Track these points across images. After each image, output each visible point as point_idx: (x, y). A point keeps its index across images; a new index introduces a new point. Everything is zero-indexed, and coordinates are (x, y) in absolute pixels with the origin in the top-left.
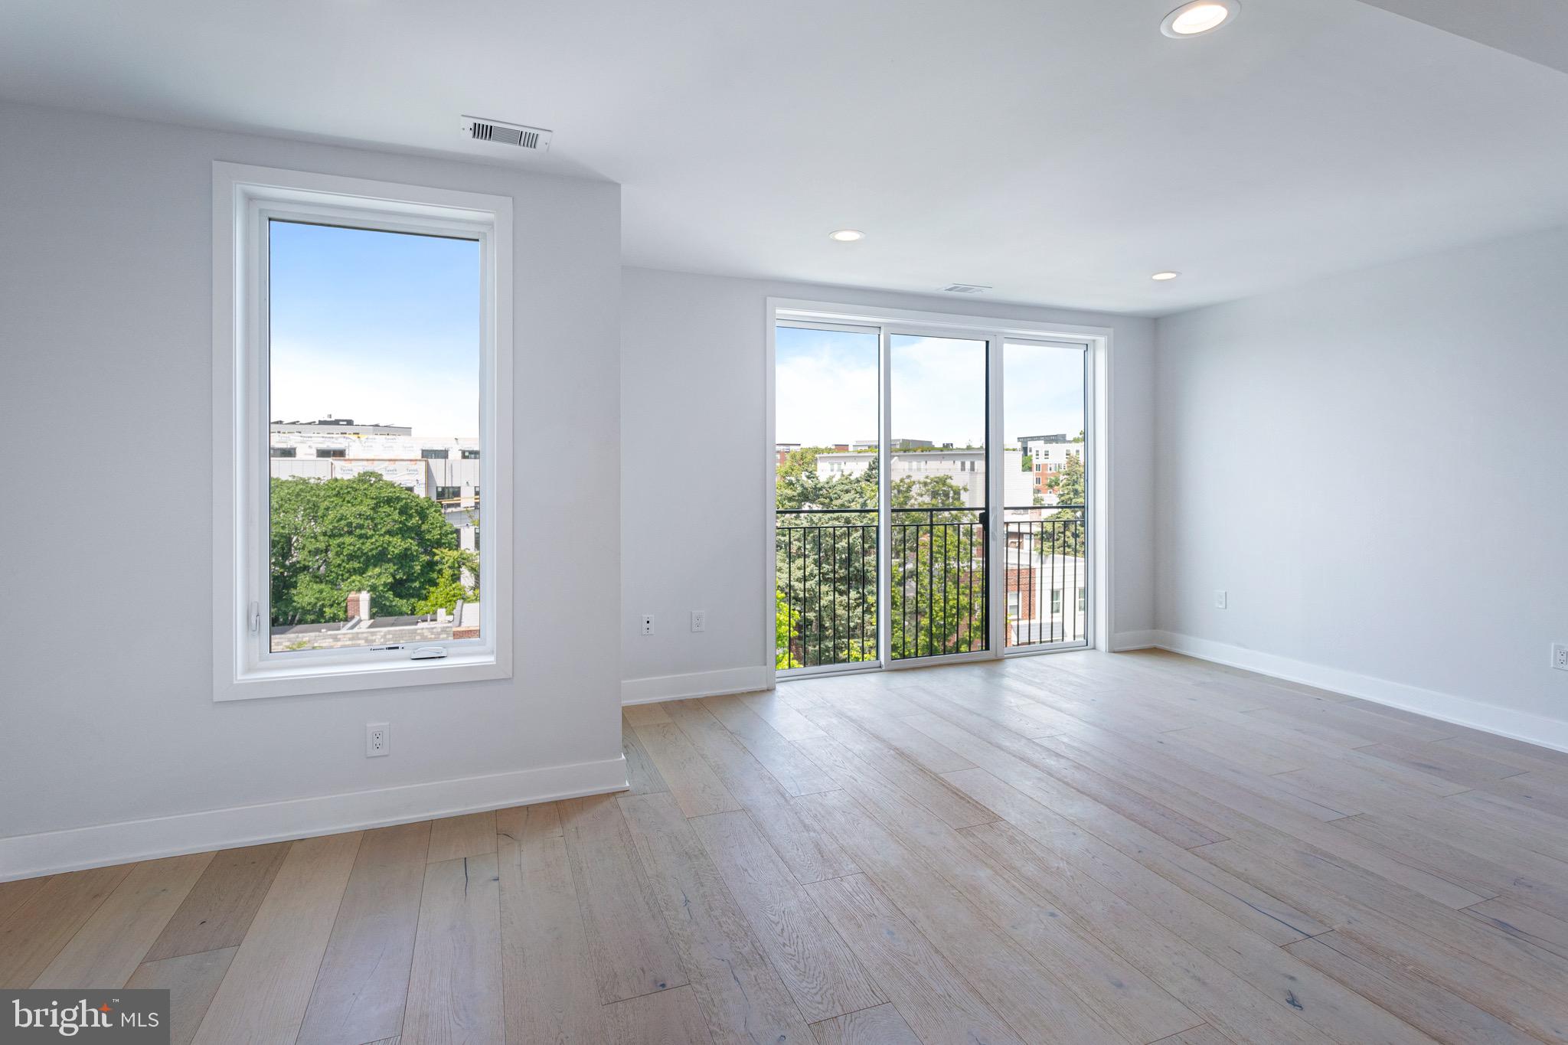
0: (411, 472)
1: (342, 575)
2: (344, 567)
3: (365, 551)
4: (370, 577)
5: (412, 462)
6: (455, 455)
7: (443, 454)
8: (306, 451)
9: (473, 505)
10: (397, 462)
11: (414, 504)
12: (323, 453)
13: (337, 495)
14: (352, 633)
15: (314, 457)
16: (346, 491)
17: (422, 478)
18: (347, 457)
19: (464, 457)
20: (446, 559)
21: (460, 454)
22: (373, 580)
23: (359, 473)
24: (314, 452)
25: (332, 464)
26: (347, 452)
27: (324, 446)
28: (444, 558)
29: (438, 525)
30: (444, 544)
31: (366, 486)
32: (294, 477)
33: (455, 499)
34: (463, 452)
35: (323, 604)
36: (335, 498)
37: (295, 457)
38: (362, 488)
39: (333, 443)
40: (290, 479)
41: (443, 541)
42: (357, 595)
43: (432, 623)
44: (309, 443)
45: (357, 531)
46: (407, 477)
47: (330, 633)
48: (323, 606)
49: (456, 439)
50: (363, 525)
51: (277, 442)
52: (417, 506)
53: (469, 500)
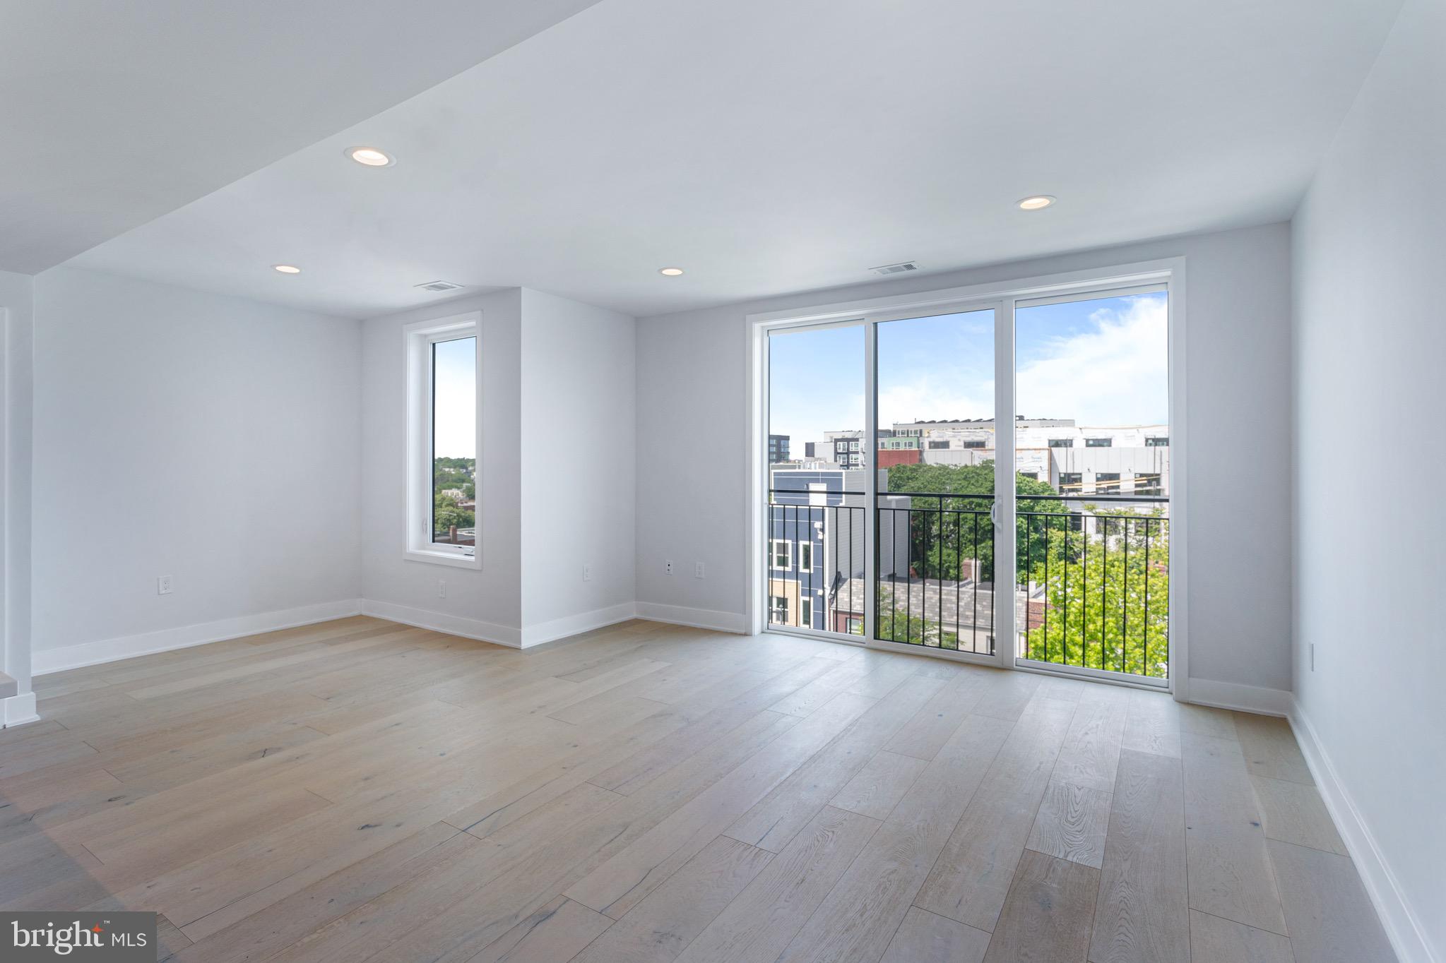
0: (1035, 459)
1: (965, 544)
2: (967, 537)
3: (983, 526)
4: (983, 547)
5: (1037, 451)
6: (1079, 444)
7: (1067, 443)
8: (957, 444)
9: (1095, 490)
10: (1023, 451)
11: (1027, 488)
12: (968, 445)
13: (965, 479)
14: (948, 590)
15: (962, 448)
16: (971, 476)
17: (1045, 464)
18: (987, 448)
19: (1088, 445)
20: (1054, 538)
21: (1084, 442)
22: (985, 551)
23: (983, 461)
24: (962, 444)
25: (972, 453)
26: (986, 443)
27: (969, 439)
28: (1052, 537)
29: (1050, 507)
30: (1056, 525)
31: (986, 472)
32: (937, 464)
33: (1076, 484)
34: (1087, 441)
35: (949, 566)
36: (963, 481)
37: (948, 448)
38: (983, 473)
39: (977, 436)
40: (935, 465)
41: (1054, 522)
42: (970, 561)
43: (1022, 592)
44: (959, 437)
45: (977, 508)
46: (1032, 464)
47: (932, 586)
48: (949, 567)
49: (1081, 429)
50: (981, 504)
51: (937, 437)
52: (1030, 489)
53: (1091, 486)
